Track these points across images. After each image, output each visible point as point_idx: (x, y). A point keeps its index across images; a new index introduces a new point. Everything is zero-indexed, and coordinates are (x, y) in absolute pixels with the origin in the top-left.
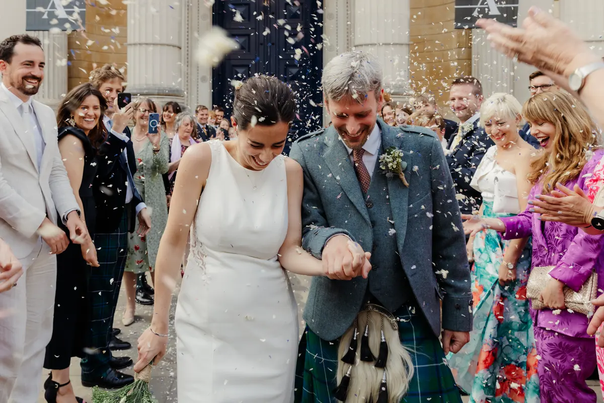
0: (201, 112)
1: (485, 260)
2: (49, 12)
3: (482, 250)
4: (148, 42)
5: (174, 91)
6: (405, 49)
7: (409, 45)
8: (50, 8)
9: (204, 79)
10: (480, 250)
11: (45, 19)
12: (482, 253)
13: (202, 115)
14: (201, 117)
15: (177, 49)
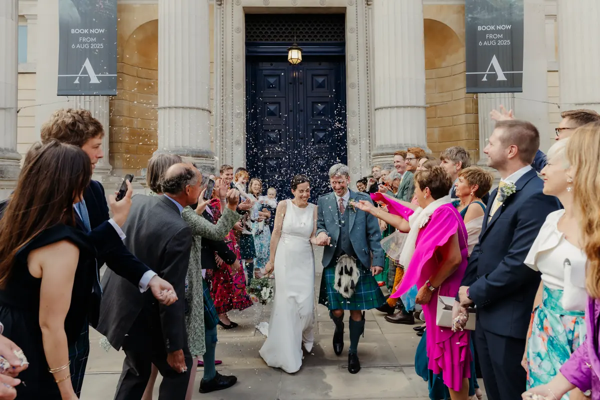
0: (226, 172)
1: (548, 370)
2: (80, 77)
3: (543, 356)
4: (177, 105)
5: (203, 152)
6: (422, 112)
7: (425, 107)
8: (81, 74)
9: (238, 143)
10: (539, 355)
11: (77, 84)
12: (542, 360)
13: (228, 175)
14: (226, 176)
15: (206, 113)
